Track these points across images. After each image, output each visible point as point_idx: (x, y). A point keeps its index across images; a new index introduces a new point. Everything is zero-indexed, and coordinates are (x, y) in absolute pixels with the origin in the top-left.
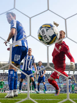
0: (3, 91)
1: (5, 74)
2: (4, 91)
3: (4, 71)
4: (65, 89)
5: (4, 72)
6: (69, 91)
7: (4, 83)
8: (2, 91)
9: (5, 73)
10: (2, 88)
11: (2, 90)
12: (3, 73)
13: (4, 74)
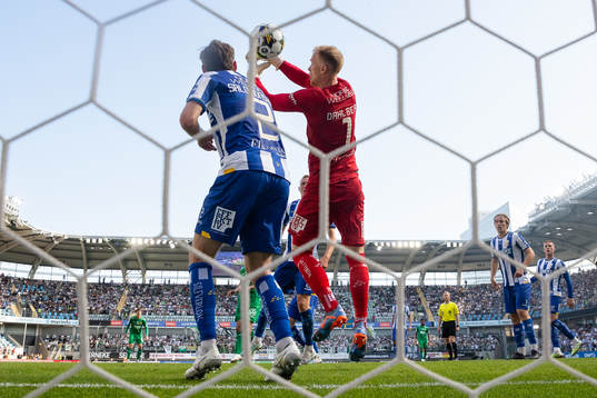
0: (142, 356)
1: (149, 285)
2: (147, 356)
3: (144, 274)
4: (387, 345)
5: (144, 280)
6: (406, 352)
7: (144, 324)
8: (139, 354)
9: (147, 282)
10: (138, 341)
11: (137, 349)
12: (140, 282)
13: (143, 285)
